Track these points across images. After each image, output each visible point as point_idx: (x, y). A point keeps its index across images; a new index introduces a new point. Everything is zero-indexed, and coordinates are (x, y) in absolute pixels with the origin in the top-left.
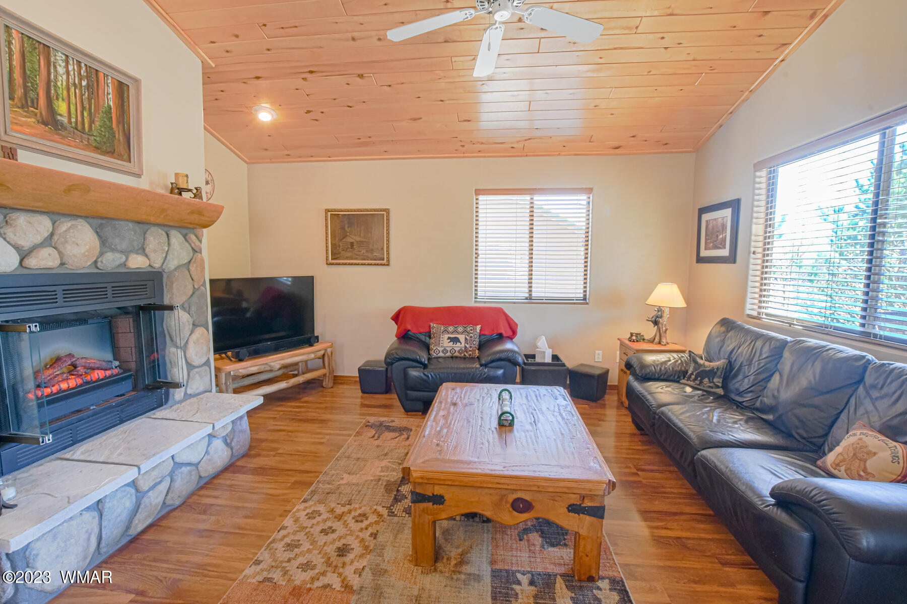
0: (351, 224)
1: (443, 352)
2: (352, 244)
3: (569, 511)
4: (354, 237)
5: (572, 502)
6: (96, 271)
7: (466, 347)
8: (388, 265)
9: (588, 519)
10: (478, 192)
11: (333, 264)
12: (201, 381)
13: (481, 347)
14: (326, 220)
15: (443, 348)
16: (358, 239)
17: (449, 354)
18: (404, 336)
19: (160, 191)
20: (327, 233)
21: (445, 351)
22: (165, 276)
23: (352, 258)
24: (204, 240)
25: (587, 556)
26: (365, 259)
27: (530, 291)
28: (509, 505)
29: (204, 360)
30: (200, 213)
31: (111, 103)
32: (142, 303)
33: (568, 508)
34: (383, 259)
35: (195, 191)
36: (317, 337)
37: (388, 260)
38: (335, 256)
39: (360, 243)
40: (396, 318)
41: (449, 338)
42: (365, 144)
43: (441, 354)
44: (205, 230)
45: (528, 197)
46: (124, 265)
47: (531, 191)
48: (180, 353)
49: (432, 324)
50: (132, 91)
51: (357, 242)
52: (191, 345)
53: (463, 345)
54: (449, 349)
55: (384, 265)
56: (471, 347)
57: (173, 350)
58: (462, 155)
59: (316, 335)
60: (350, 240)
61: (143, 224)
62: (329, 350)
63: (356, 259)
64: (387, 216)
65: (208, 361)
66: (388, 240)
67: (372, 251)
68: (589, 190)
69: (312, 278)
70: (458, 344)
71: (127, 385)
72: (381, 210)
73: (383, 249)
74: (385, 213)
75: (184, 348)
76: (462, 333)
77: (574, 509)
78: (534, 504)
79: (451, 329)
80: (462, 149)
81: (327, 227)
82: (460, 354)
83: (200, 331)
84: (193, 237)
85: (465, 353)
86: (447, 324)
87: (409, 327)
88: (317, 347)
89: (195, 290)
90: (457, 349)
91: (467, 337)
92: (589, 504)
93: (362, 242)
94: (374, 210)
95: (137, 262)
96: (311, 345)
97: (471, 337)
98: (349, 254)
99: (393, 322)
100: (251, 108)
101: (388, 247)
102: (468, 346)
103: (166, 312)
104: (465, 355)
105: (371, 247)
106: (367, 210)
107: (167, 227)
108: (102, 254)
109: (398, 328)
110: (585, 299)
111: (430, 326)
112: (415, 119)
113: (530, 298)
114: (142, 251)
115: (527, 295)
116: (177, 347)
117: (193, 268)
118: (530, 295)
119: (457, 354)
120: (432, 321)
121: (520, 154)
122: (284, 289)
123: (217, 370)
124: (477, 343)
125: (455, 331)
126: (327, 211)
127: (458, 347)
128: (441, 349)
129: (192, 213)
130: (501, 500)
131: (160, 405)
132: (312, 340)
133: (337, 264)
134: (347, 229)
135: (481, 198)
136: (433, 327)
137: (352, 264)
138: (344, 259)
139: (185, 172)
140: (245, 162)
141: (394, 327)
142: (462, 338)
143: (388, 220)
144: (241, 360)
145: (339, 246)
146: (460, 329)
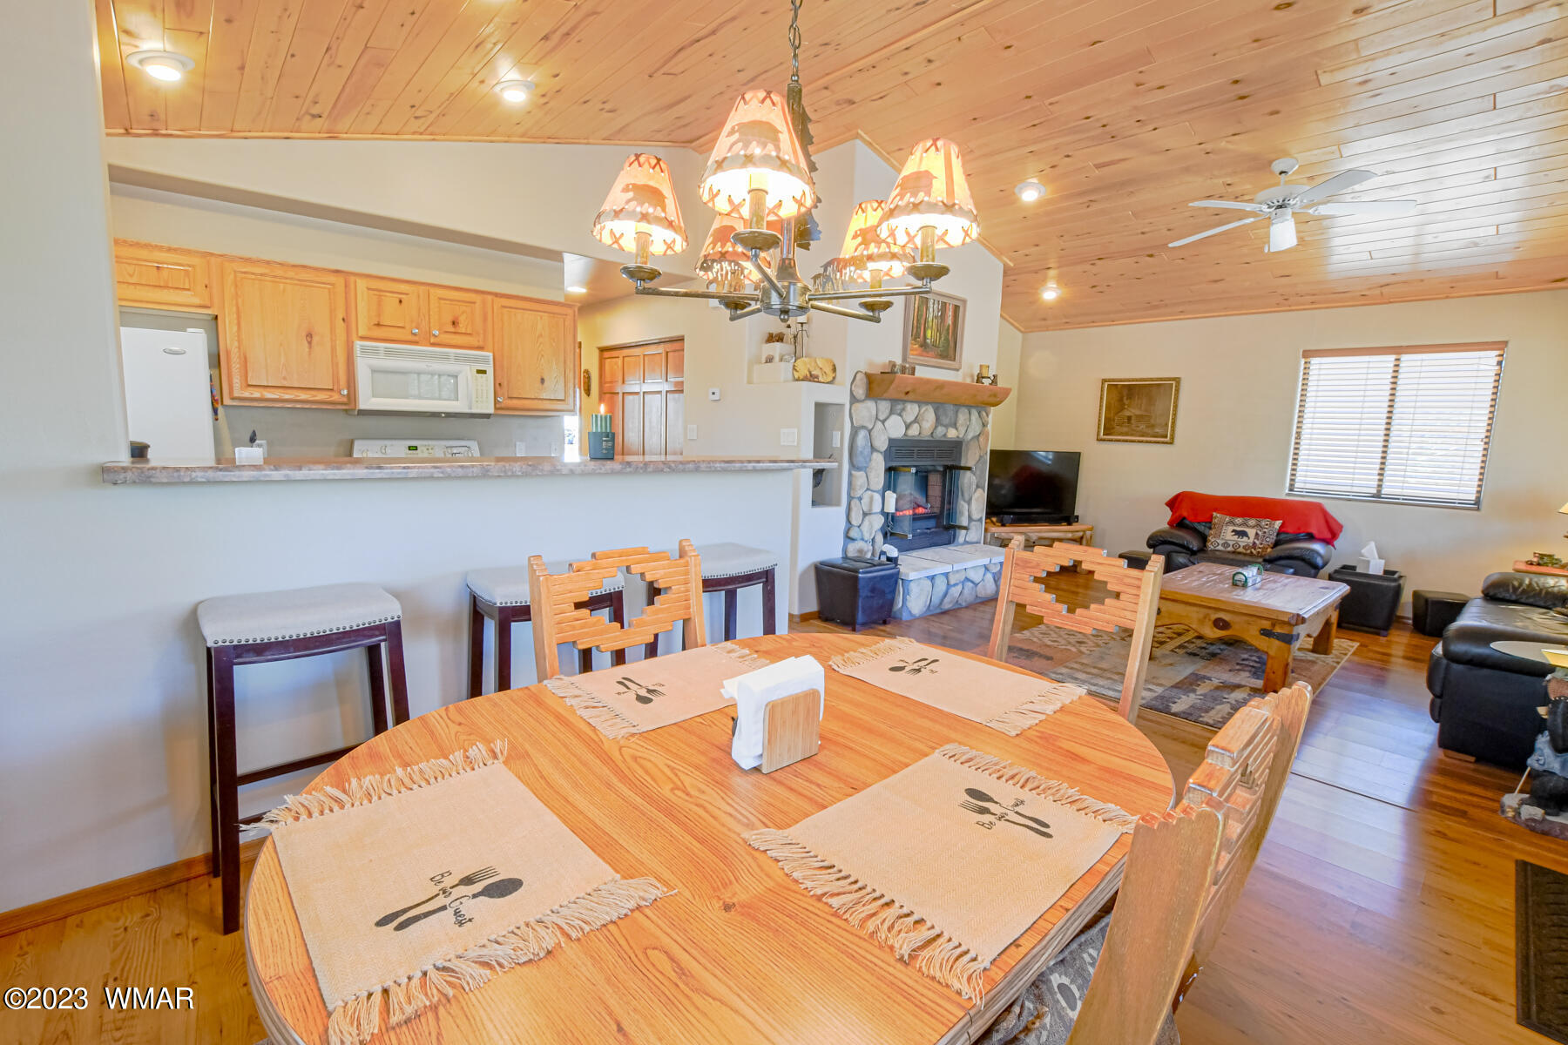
0: (1130, 397)
1: (1223, 545)
2: (1129, 418)
3: (1262, 634)
4: (1133, 411)
5: (1264, 627)
6: (931, 439)
7: (1254, 543)
8: (1171, 443)
9: (1276, 643)
10: (1308, 354)
11: (1104, 440)
12: (976, 533)
13: (1276, 544)
14: (1102, 391)
15: (1224, 541)
16: (1138, 412)
17: (1230, 549)
18: (1178, 523)
19: (968, 381)
20: (1101, 406)
21: (1226, 544)
22: (964, 444)
23: (1127, 434)
24: (990, 416)
25: (1274, 673)
26: (1143, 436)
27: (1380, 486)
28: (1211, 623)
29: (979, 517)
30: (995, 396)
31: (950, 323)
32: (950, 463)
33: (1260, 631)
34: (1166, 437)
35: (992, 378)
36: (1077, 517)
37: (1173, 438)
38: (1108, 431)
39: (1140, 418)
40: (1173, 503)
41: (1234, 531)
42: (1156, 307)
43: (1220, 548)
44: (992, 408)
45: (1392, 358)
46: (945, 435)
47: (1398, 350)
48: (966, 506)
49: (1215, 514)
50: (961, 309)
51: (1137, 416)
52: (973, 501)
53: (1251, 540)
54: (1231, 543)
55: (1167, 443)
56: (1261, 544)
57: (962, 502)
58: (1289, 308)
59: (1076, 514)
60: (1127, 413)
61: (958, 406)
62: (1088, 533)
63: (1132, 435)
64: (1176, 386)
65: (981, 519)
66: (1175, 414)
67: (1153, 426)
68: (1501, 345)
69: (1079, 454)
70: (1245, 539)
71: (932, 523)
72: (1170, 379)
73: (1167, 425)
74: (1174, 383)
75: (969, 503)
76: (1253, 527)
77: (1266, 633)
78: (1232, 624)
79: (1239, 520)
80: (1285, 302)
81: (1102, 398)
82: (1246, 550)
83: (980, 490)
84: (984, 414)
85: (1253, 550)
86: (1234, 514)
87: (1185, 514)
88: (1075, 527)
89: (981, 457)
90: (1242, 544)
91: (1259, 532)
92: (1279, 631)
93: (1142, 416)
94: (1161, 379)
95: (952, 434)
96: (1070, 524)
97: (1265, 532)
98: (1125, 429)
99: (1168, 509)
100: (1037, 289)
101: (1174, 423)
102: (1257, 542)
103: (962, 471)
104: (1251, 552)
105: (1152, 421)
106: (1152, 380)
107: (969, 407)
108: (936, 427)
109: (1173, 515)
110: (1478, 502)
111: (1212, 515)
112: (1216, 281)
113: (1378, 495)
114: (955, 425)
115: (1374, 491)
116: (964, 501)
117: (981, 439)
118: (1379, 491)
119: (1241, 550)
120: (1216, 510)
121: (1379, 301)
122: (1043, 469)
123: (986, 530)
124: (1273, 541)
125: (1244, 524)
126: (1104, 381)
127: (1244, 541)
128: (1221, 542)
129: (990, 396)
130: (1205, 618)
131: (949, 543)
132: (1071, 520)
133: (1109, 440)
134: (1126, 402)
135: (1314, 361)
136: (1216, 517)
137: (1126, 441)
138: (1119, 435)
139: (987, 364)
140: (1021, 332)
141: (1168, 514)
142: (1251, 532)
143: (1177, 391)
144: (1003, 525)
145: (1114, 420)
146: (1252, 522)
